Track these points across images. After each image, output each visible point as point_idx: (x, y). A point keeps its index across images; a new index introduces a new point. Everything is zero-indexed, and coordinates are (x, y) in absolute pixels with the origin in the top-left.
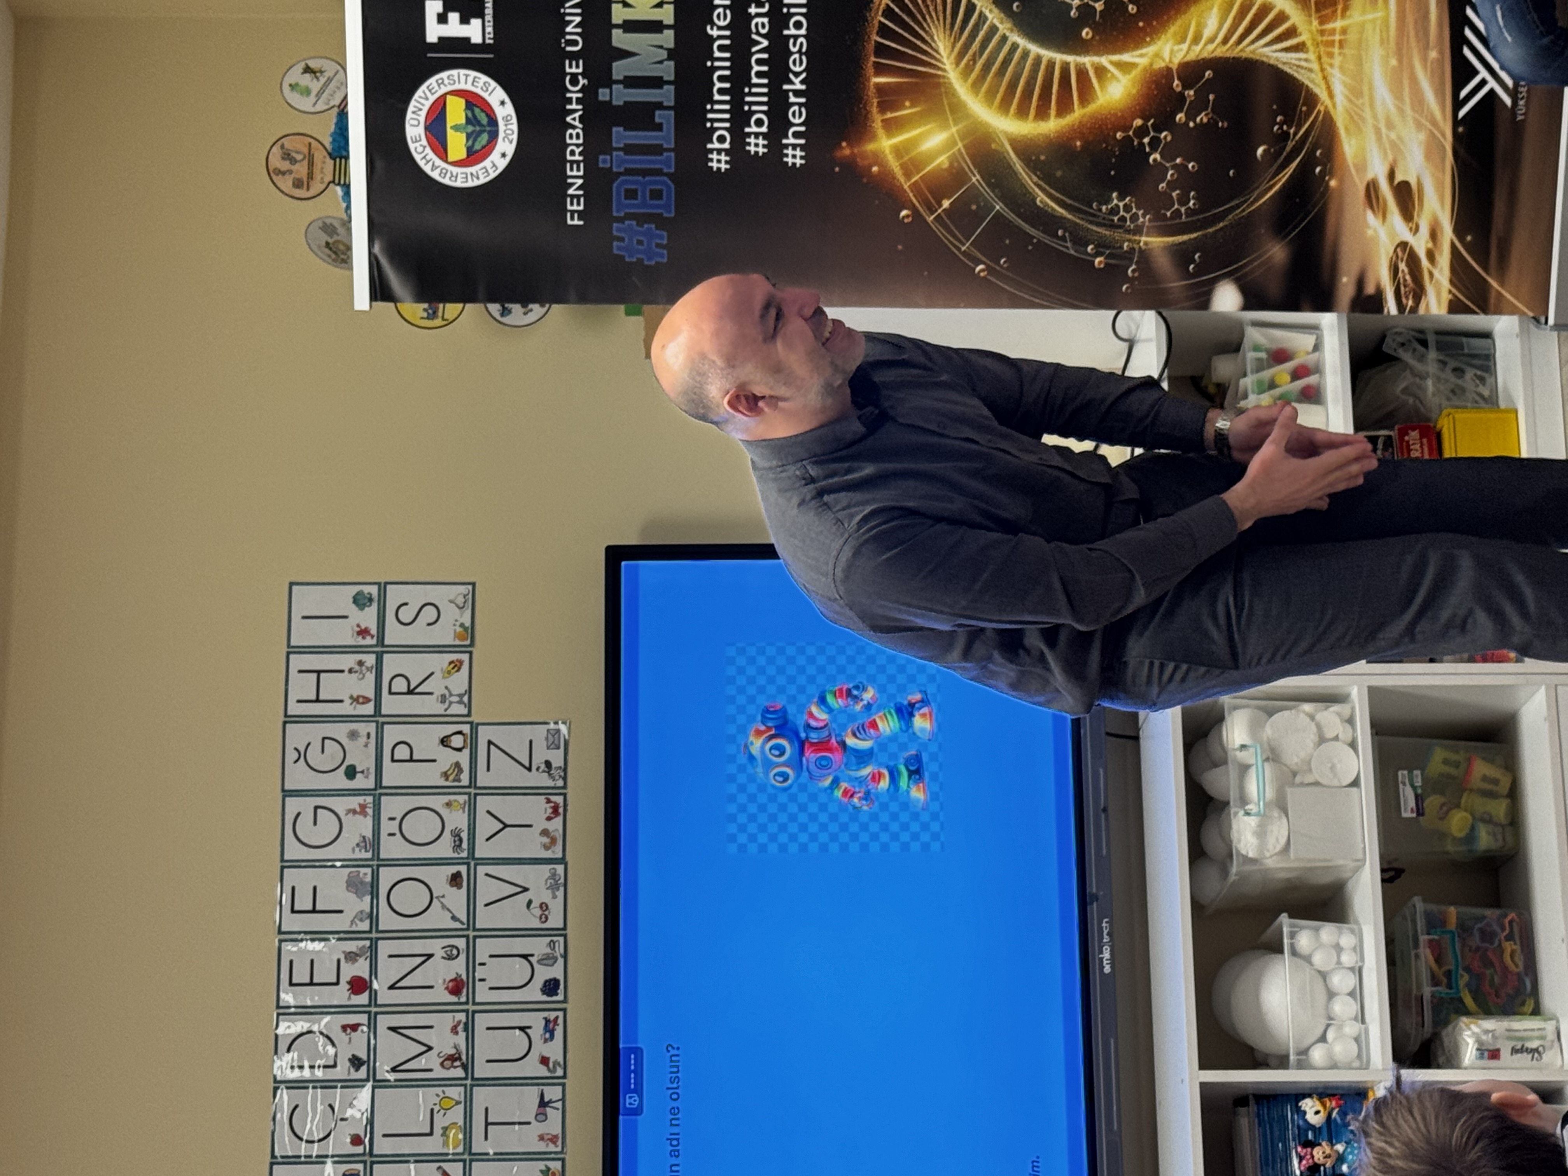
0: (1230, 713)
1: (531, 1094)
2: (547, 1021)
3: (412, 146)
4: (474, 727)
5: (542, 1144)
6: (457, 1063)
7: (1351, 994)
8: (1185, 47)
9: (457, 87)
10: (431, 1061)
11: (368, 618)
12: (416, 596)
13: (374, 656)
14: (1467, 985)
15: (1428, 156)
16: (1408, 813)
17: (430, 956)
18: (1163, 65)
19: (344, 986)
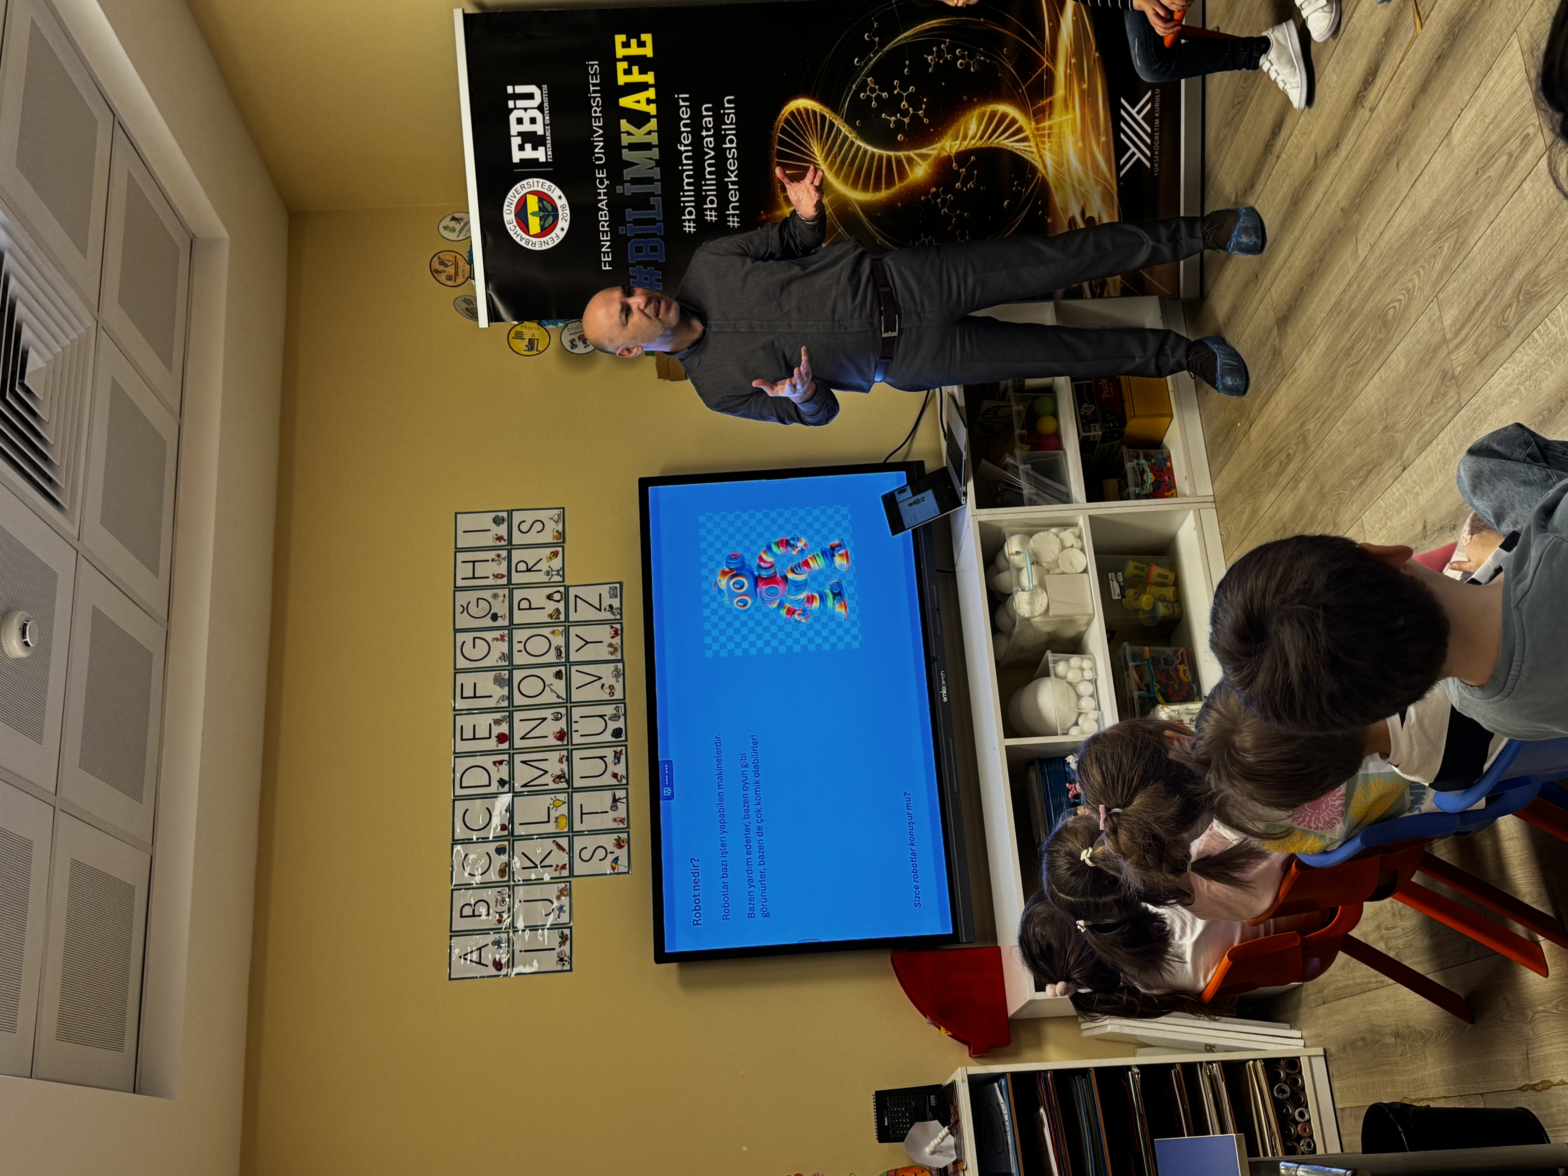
0: (1009, 537)
1: (608, 796)
2: (616, 752)
3: (508, 226)
4: (567, 588)
5: (616, 823)
6: (563, 780)
7: (1092, 696)
8: (958, 142)
9: (532, 189)
10: (547, 779)
11: (503, 530)
12: (529, 517)
13: (506, 552)
14: (1159, 690)
15: (1104, 201)
16: (1116, 596)
17: (544, 719)
18: (946, 154)
19: (494, 739)
